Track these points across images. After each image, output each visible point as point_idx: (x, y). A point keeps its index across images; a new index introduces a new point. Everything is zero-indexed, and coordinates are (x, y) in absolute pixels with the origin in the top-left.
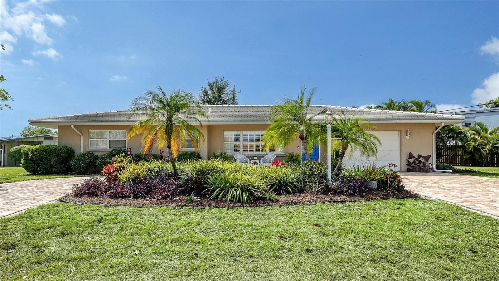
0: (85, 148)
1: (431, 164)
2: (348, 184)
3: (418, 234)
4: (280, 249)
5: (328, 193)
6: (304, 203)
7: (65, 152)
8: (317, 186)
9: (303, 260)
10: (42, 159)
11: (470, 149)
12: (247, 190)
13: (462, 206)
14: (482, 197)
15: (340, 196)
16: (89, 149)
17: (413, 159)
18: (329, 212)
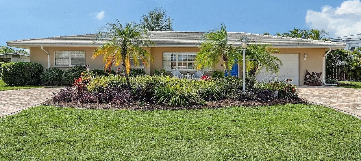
0: (52, 65)
1: (322, 79)
2: (257, 94)
3: (301, 126)
4: (208, 135)
5: (243, 100)
6: (225, 107)
7: (36, 68)
8: (235, 95)
9: (224, 141)
10: (18, 73)
11: (353, 68)
12: (184, 97)
13: (335, 108)
14: (351, 103)
15: (251, 102)
16: (55, 65)
17: (309, 76)
18: (243, 113)
